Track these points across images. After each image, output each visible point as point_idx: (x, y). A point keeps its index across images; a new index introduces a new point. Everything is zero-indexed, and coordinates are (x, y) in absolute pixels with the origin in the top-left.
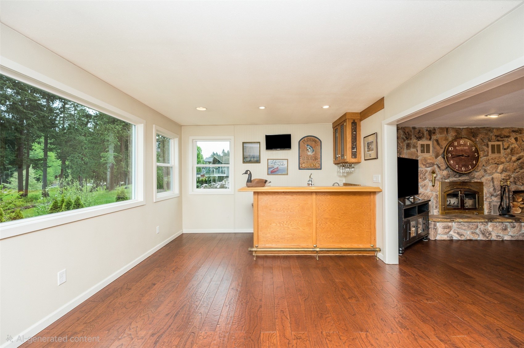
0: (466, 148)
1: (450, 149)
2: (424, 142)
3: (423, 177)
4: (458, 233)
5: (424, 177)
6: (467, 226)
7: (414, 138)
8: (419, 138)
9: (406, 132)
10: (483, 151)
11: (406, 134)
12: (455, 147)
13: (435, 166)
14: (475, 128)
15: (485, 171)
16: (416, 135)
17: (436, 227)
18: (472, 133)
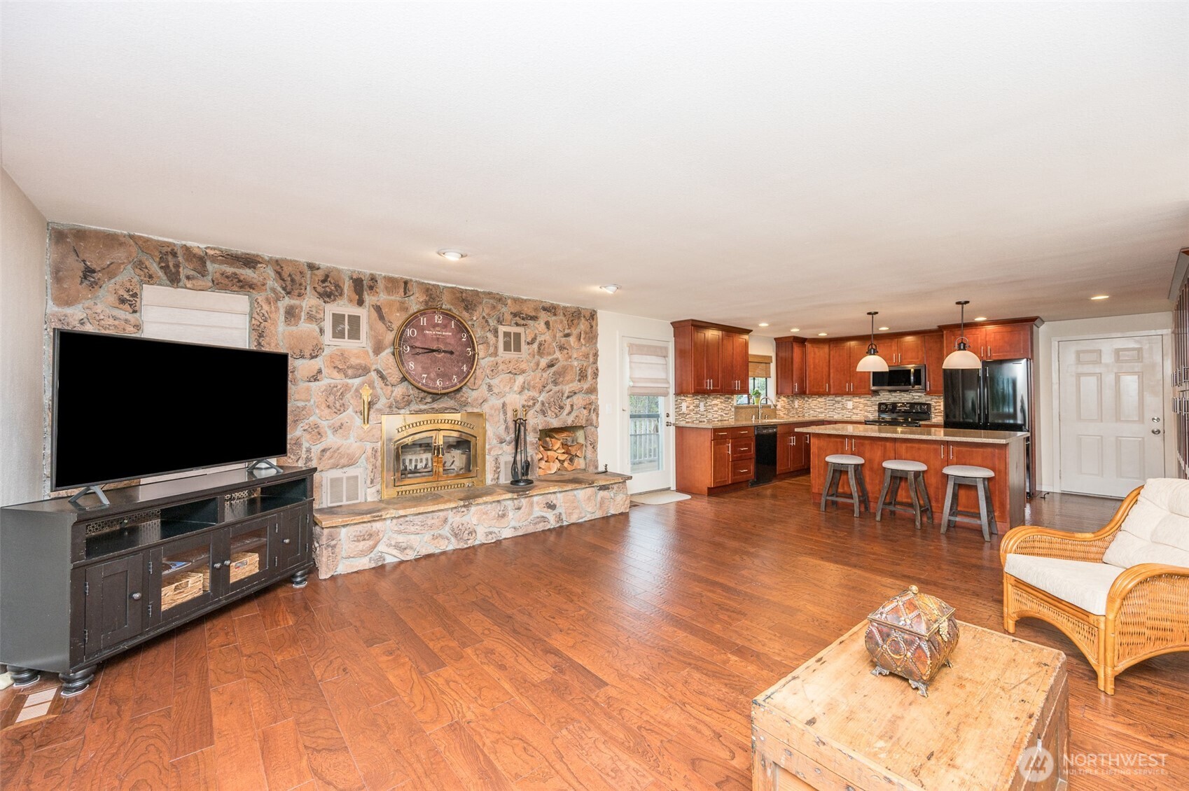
0: (447, 333)
1: (409, 332)
2: (345, 307)
3: (335, 403)
4: (397, 546)
5: (338, 405)
6: (419, 523)
7: (313, 295)
8: (327, 296)
9: (283, 274)
10: (485, 345)
11: (283, 280)
12: (421, 329)
13: (373, 374)
14: (471, 290)
15: (490, 388)
16: (316, 286)
17: (333, 543)
18: (463, 300)
